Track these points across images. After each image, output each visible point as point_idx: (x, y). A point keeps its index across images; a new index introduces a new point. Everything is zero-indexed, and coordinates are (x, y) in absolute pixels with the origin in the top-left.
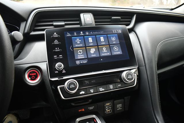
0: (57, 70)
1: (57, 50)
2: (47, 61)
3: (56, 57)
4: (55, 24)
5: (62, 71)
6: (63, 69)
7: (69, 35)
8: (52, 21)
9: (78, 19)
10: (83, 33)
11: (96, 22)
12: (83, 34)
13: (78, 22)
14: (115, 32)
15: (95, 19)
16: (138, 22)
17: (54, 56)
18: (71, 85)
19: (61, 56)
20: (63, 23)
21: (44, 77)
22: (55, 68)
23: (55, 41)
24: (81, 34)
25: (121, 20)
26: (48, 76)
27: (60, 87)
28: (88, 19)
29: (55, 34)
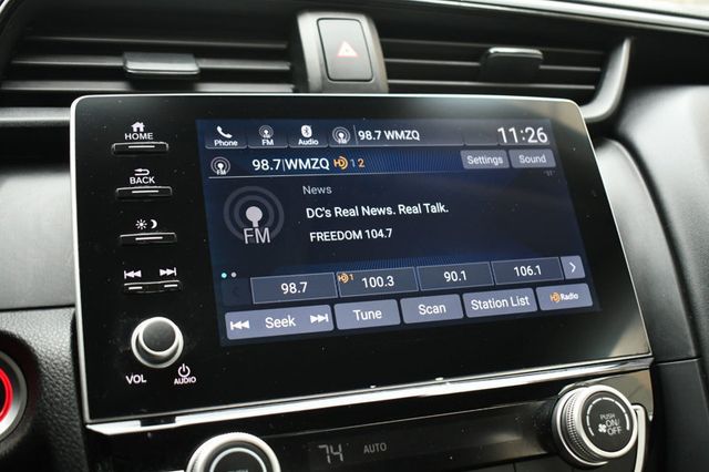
0: (139, 369)
1: (148, 232)
2: (72, 305)
3: (136, 279)
4: (136, 66)
5: (172, 372)
6: (178, 364)
7: (226, 141)
8: (117, 51)
9: (283, 46)
10: (313, 137)
11: (391, 71)
12: (315, 142)
13: (284, 66)
14: (510, 136)
15: (387, 51)
16: (643, 82)
17: (126, 275)
19: (169, 272)
20: (188, 67)
21: (46, 411)
22: (131, 351)
23: (136, 177)
24: (300, 142)
25: (542, 67)
26: (75, 404)
28: (346, 51)
29: (138, 132)
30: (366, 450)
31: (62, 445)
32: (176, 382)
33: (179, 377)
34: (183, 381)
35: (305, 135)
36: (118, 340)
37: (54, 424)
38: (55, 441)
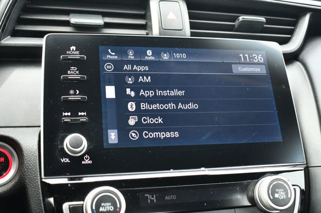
0: (67, 156)
1: (74, 96)
2: (40, 126)
3: (68, 116)
4: (75, 19)
5: (81, 158)
6: (84, 155)
7: (113, 56)
8: (67, 13)
9: (143, 13)
10: (152, 56)
11: (192, 26)
12: (153, 58)
14: (245, 58)
15: (191, 16)
17: (64, 114)
18: (103, 204)
19: (83, 114)
20: (98, 21)
21: (25, 172)
22: (63, 148)
23: (71, 71)
24: (146, 57)
25: (265, 26)
26: (38, 170)
27: (71, 206)
28: (171, 16)
29: (73, 50)
30: (166, 198)
31: (31, 187)
32: (83, 162)
33: (84, 160)
34: (86, 162)
35: (148, 55)
36: (59, 143)
37: (28, 178)
38: (28, 185)
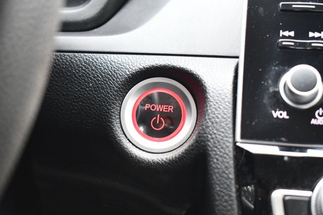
0: (283, 106)
1: (303, 2)
2: (237, 57)
3: (290, 37)
6: (316, 107)
17: (282, 33)
19: (317, 34)
21: (208, 127)
22: (278, 92)
26: (231, 125)
27: (287, 198)
31: (217, 154)
33: (315, 118)
36: (270, 82)
37: (213, 138)
38: (212, 151)
